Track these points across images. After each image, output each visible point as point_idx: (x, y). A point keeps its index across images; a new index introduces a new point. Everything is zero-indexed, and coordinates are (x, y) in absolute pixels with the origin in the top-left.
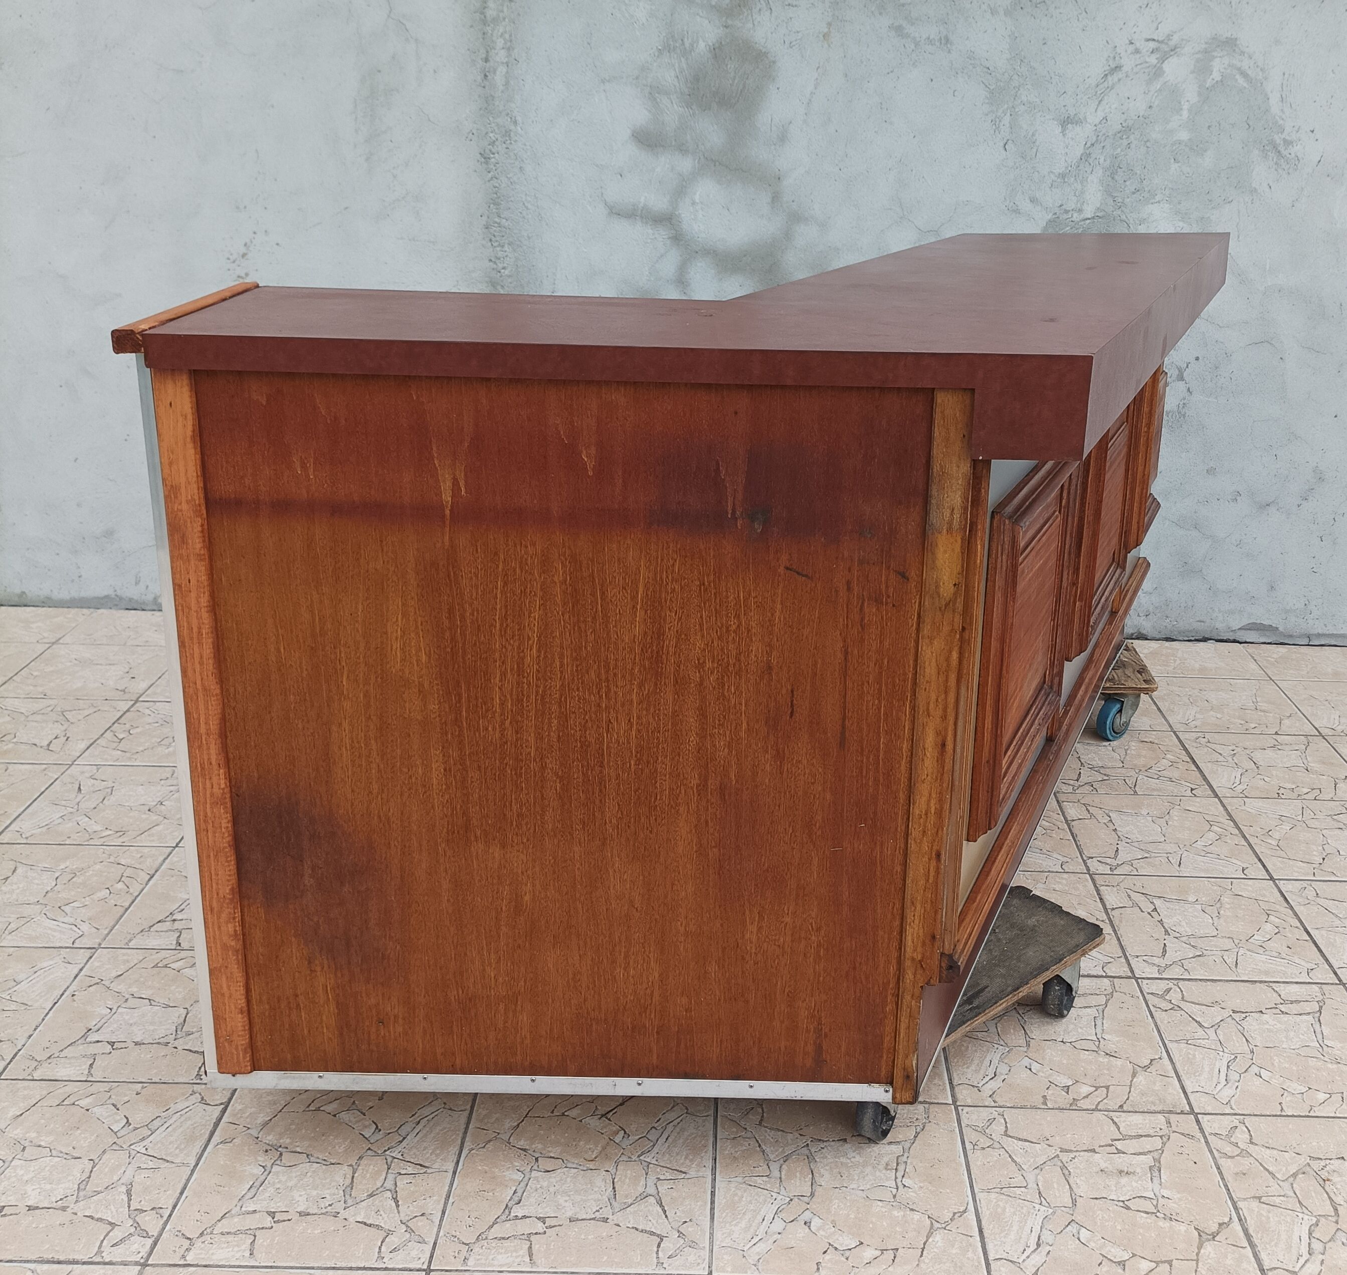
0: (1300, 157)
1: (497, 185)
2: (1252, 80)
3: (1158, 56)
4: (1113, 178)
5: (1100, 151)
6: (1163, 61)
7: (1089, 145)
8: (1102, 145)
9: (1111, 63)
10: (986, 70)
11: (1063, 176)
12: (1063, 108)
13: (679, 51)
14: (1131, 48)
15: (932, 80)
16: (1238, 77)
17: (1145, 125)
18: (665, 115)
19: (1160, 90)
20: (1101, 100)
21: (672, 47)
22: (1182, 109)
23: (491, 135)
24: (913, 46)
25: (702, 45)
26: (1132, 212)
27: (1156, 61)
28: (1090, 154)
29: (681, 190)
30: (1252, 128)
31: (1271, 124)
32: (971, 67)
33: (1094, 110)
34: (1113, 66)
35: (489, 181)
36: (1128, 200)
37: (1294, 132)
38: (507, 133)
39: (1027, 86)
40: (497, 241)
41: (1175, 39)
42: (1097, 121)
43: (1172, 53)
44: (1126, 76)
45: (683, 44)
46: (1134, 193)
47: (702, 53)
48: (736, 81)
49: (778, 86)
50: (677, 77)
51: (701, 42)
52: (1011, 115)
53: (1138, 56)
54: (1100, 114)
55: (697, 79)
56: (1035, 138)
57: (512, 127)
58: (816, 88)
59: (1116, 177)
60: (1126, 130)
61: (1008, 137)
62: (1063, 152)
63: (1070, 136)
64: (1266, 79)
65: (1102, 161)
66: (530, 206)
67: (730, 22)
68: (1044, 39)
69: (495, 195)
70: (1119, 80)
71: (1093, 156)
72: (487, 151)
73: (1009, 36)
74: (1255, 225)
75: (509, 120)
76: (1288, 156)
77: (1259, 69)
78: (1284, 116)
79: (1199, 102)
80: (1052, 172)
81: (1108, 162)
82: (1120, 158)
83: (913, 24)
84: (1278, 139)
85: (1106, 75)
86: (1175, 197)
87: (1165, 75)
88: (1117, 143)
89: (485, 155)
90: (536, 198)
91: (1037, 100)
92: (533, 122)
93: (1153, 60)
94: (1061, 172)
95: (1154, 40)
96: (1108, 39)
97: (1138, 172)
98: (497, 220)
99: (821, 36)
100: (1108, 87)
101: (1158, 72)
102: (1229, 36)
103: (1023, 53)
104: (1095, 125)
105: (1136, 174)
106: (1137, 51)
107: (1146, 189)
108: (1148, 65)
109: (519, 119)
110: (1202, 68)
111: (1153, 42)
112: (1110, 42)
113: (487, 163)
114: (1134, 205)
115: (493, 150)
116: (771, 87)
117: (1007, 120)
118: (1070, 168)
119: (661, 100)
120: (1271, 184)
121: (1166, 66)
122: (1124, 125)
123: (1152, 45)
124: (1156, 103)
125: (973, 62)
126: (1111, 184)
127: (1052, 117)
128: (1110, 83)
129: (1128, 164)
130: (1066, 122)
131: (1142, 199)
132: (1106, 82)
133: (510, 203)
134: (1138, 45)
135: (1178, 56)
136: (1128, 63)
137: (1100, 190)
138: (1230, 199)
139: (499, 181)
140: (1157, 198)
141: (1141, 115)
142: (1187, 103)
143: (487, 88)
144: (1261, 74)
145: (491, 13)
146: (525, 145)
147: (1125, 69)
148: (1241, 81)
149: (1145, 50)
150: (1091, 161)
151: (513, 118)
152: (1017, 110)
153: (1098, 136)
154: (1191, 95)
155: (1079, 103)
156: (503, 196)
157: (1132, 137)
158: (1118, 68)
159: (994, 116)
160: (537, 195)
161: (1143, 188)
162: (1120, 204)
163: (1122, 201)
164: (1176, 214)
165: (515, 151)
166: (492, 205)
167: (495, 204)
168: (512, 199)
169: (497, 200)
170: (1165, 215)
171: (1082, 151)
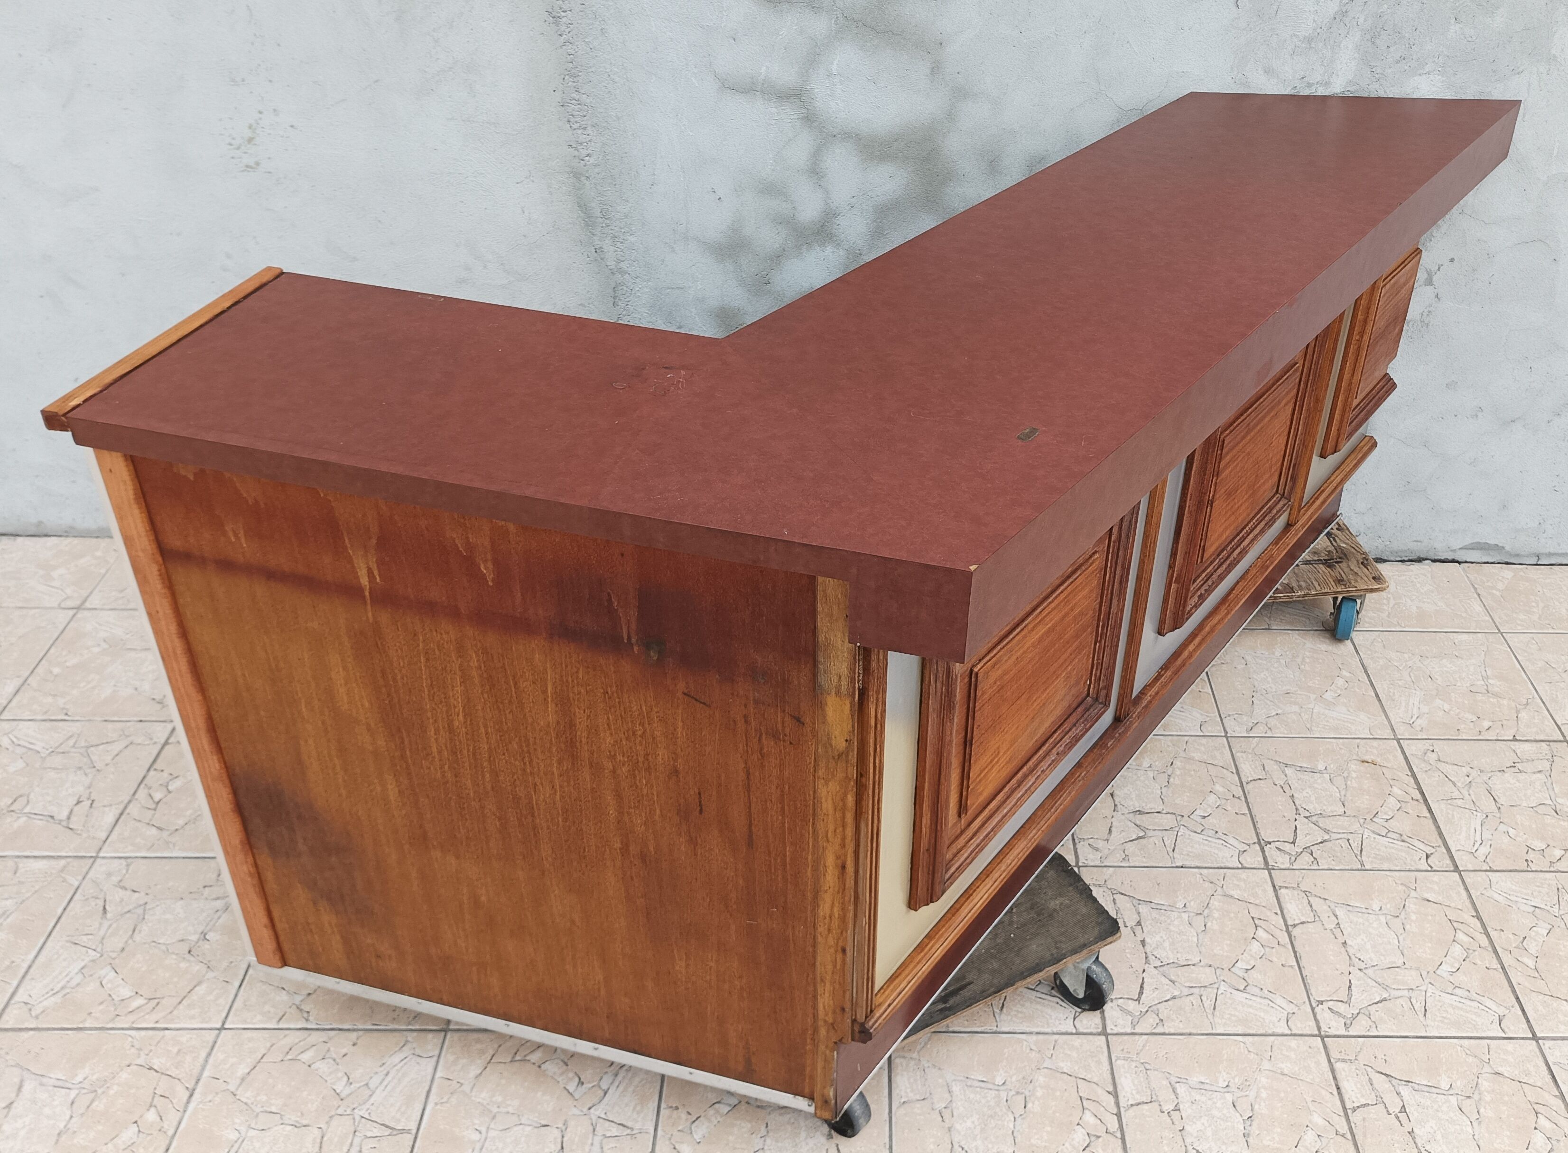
1: (573, 52)
4: (1373, 43)
26: (1393, 86)
28: (1346, 12)
35: (561, 46)
36: (1390, 71)
40: (576, 122)
46: (1398, 62)
59: (1378, 41)
65: (1361, 20)
66: (617, 79)
69: (571, 65)
71: (1353, 16)
72: (557, 9)
80: (1295, 35)
81: (1370, 22)
82: (1386, 19)
86: (1450, 67)
90: (625, 68)
97: (1406, 35)
98: (575, 95)
105: (1404, 37)
107: (1414, 57)
113: (557, 24)
114: (1395, 74)
115: (565, 7)
118: (1319, 31)
129: (1394, 25)
131: (1408, 69)
133: (591, 74)
137: (1355, 58)
138: (1520, 70)
139: (575, 47)
140: (1427, 68)
150: (1347, 20)
156: (582, 66)
160: (625, 65)
161: (1411, 55)
162: (1379, 75)
163: (1381, 72)
164: (1448, 88)
165: (594, 9)
166: (567, 77)
167: (571, 76)
168: (593, 69)
169: (573, 71)
170: (1434, 89)
171: (1336, 9)
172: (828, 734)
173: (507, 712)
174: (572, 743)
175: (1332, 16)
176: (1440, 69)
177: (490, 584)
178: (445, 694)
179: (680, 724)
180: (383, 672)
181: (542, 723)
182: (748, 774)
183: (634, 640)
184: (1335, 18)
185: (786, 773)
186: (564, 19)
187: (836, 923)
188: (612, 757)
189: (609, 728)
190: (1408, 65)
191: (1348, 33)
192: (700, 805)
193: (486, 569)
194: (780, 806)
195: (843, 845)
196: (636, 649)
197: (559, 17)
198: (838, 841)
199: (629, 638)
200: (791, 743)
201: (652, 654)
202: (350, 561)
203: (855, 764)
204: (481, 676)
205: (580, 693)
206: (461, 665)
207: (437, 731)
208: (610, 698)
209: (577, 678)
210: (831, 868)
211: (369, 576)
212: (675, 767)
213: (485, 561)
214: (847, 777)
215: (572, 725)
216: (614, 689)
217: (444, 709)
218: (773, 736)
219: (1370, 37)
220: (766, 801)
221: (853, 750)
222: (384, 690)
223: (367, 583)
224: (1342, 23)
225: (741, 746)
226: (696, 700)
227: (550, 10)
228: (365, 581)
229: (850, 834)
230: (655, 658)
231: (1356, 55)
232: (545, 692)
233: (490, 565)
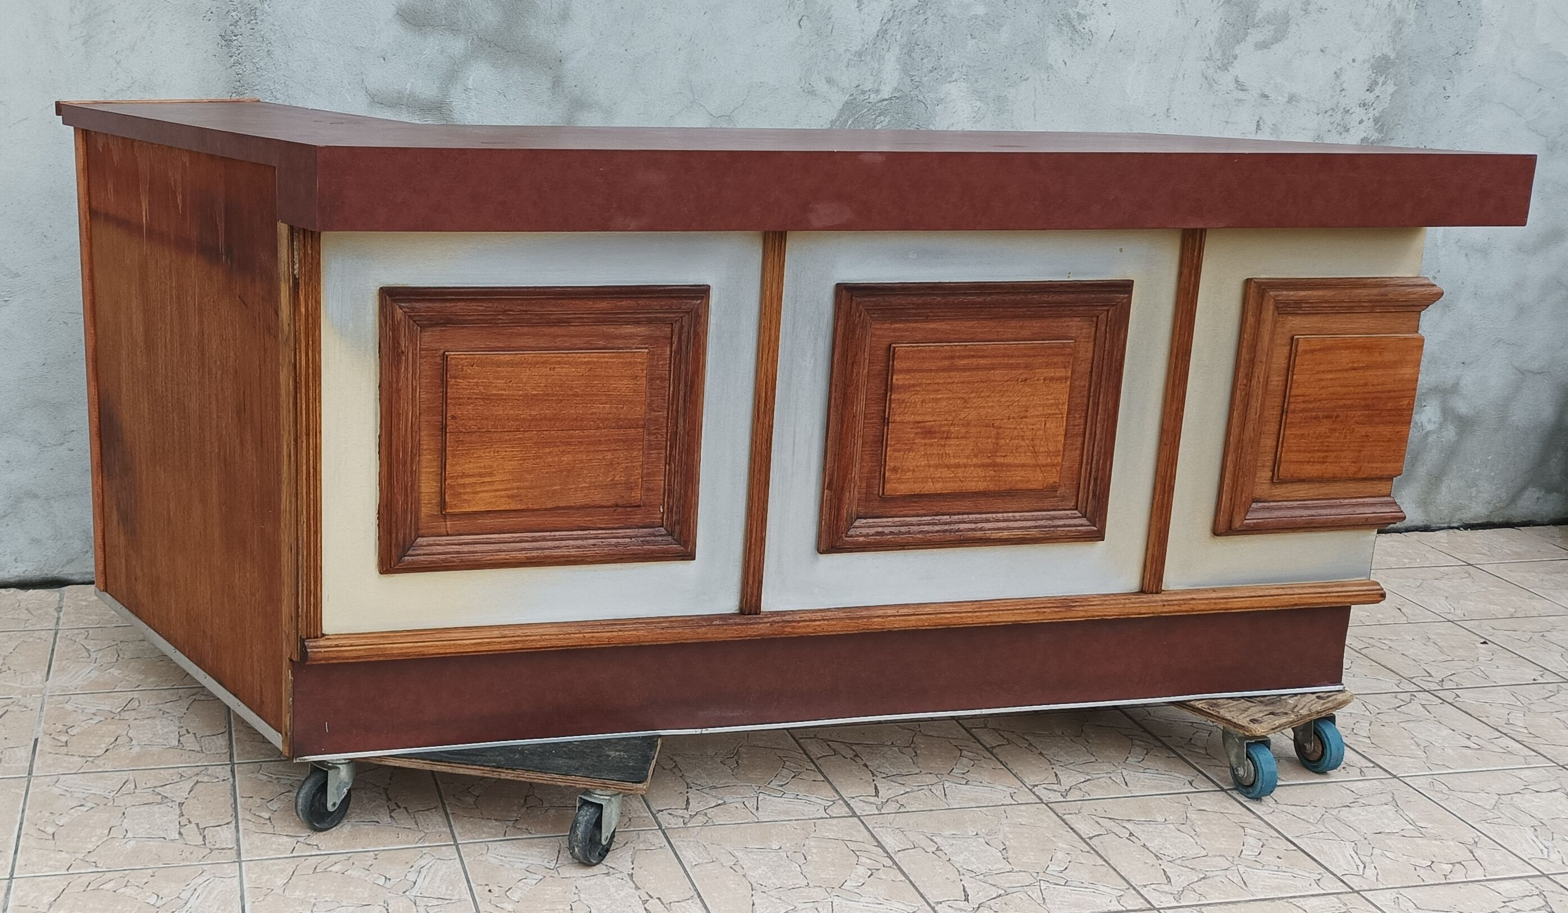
0: (1093, 31)
4: (910, 55)
5: (897, 27)
7: (885, 20)
8: (899, 20)
11: (859, 54)
28: (886, 30)
29: (452, 75)
36: (926, 79)
46: (931, 71)
56: (830, 13)
59: (913, 55)
61: (803, 14)
62: (860, 29)
63: (866, 11)
65: (898, 37)
71: (890, 32)
72: (229, 33)
76: (1082, 30)
80: (848, 50)
81: (905, 39)
82: (917, 34)
88: (914, 18)
89: (226, 37)
94: (857, 49)
97: (935, 49)
107: (943, 67)
113: (228, 46)
114: (932, 84)
118: (866, 46)
126: (908, 62)
129: (925, 41)
131: (940, 77)
137: (897, 69)
140: (955, 76)
150: (888, 38)
153: (894, 11)
157: (929, 12)
175: (876, 34)
184: (878, 36)
186: (235, 43)
191: (889, 48)
197: (231, 40)
219: (907, 52)
224: (883, 40)
227: (223, 35)
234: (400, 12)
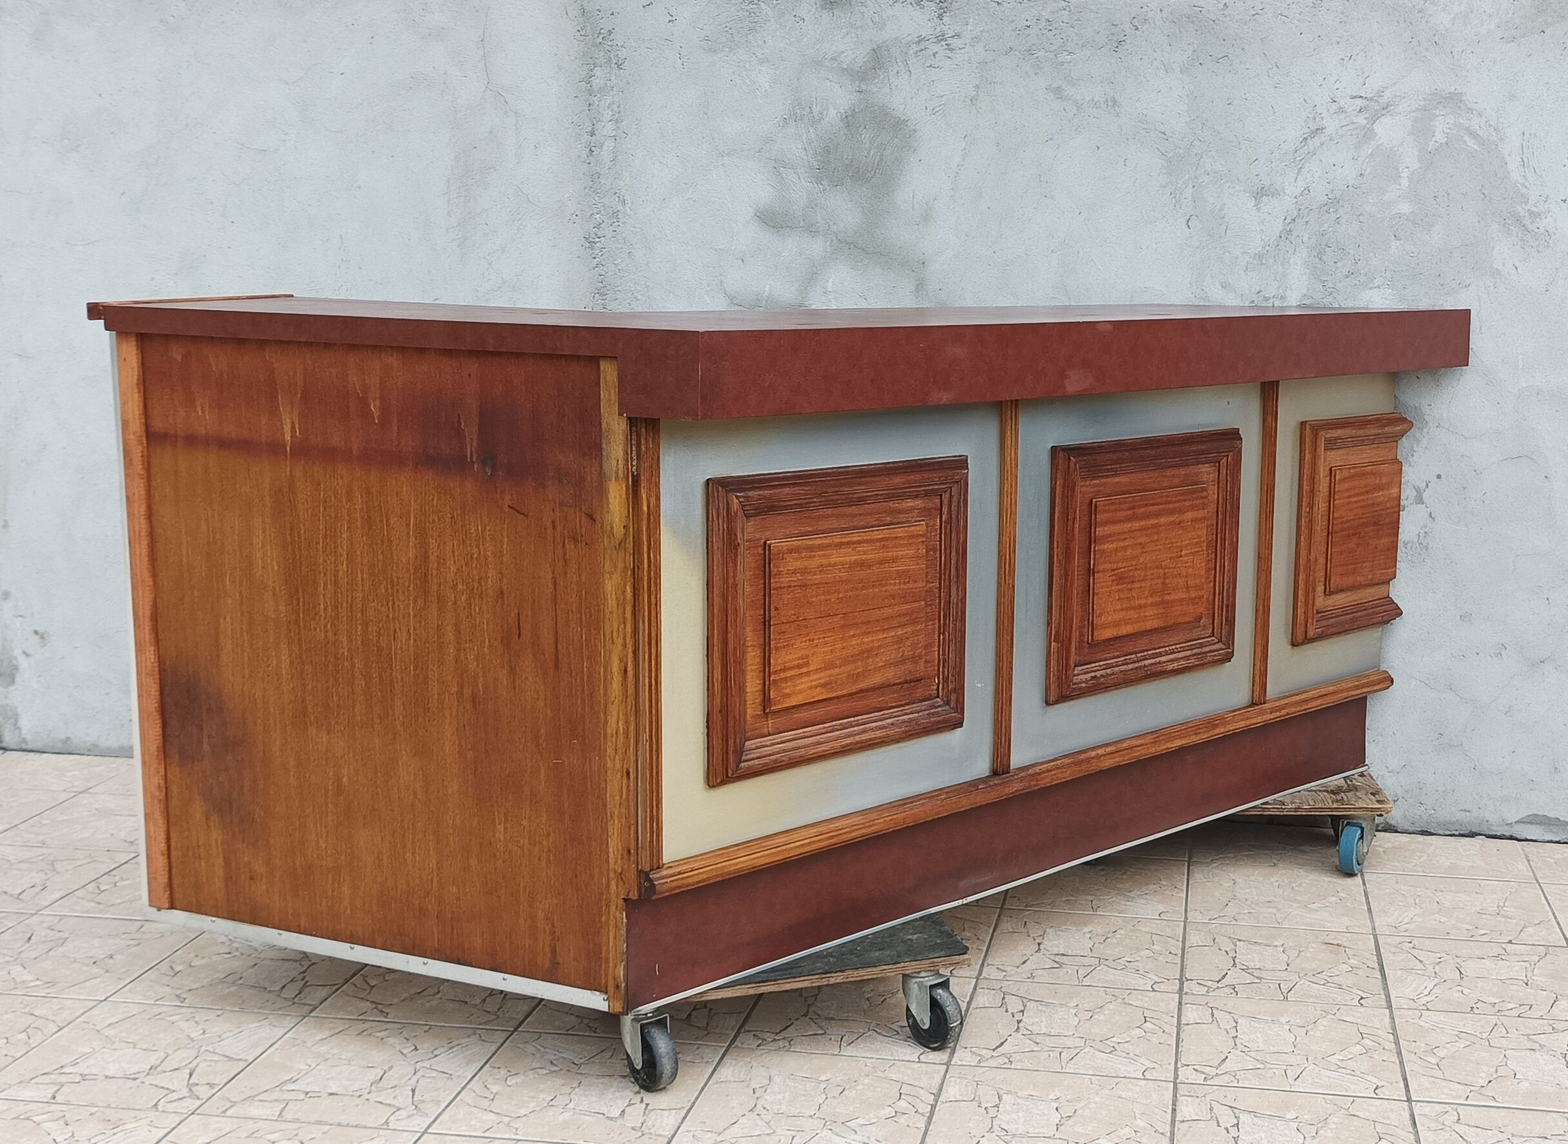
0: (1551, 232)
1: (603, 273)
2: (1484, 141)
3: (1367, 115)
4: (1320, 259)
5: (1303, 228)
6: (1374, 122)
7: (1288, 220)
8: (1305, 220)
9: (1310, 124)
10: (1163, 135)
11: (1260, 256)
12: (1256, 177)
13: (806, 121)
14: (1334, 107)
15: (1098, 148)
16: (1466, 138)
17: (1356, 196)
18: (792, 191)
19: (1372, 155)
20: (1301, 168)
21: (798, 115)
22: (1400, 177)
23: (597, 216)
24: (1074, 110)
25: (832, 112)
26: (1346, 300)
27: (1365, 122)
28: (1291, 231)
29: (811, 278)
30: (1488, 198)
31: (1511, 194)
32: (1143, 132)
33: (1293, 180)
34: (1313, 128)
35: (594, 268)
36: (1341, 285)
37: (1542, 203)
38: (615, 214)
39: (1210, 154)
41: (1387, 94)
42: (1297, 192)
43: (1383, 112)
44: (1330, 140)
45: (811, 112)
46: (1347, 277)
47: (832, 122)
48: (872, 153)
49: (920, 158)
50: (805, 150)
51: (831, 109)
52: (1193, 187)
53: (1343, 116)
54: (1301, 185)
55: (827, 151)
56: (1223, 213)
57: (620, 208)
58: (964, 159)
59: (1324, 258)
60: (1333, 202)
61: (1192, 213)
62: (1259, 229)
63: (1266, 210)
64: (1501, 139)
65: (1306, 239)
66: (639, 297)
67: (864, 87)
68: (1229, 99)
69: (601, 285)
70: (1322, 144)
71: (1295, 233)
72: (592, 235)
73: (1188, 95)
74: (1501, 314)
75: (617, 199)
76: (1536, 230)
77: (1492, 129)
78: (1527, 184)
79: (1420, 168)
80: (1246, 252)
81: (1314, 240)
82: (1328, 235)
83: (1073, 85)
84: (1521, 210)
85: (1306, 139)
86: (1398, 281)
87: (1377, 137)
88: (1323, 218)
89: (590, 239)
90: (647, 287)
91: (1224, 169)
92: (643, 201)
93: (1361, 120)
94: (1257, 252)
95: (1361, 97)
96: (1306, 98)
97: (1351, 251)
99: (968, 100)
100: (1309, 153)
101: (1368, 134)
102: (1453, 91)
103: (1204, 115)
104: (1296, 197)
105: (1349, 253)
106: (1341, 110)
107: (1362, 271)
108: (1355, 126)
109: (627, 198)
110: (1422, 128)
111: (1361, 99)
112: (1308, 101)
113: (592, 248)
114: (1348, 290)
115: (600, 234)
116: (912, 159)
117: (1189, 192)
118: (1267, 248)
119: (786, 174)
120: (1517, 265)
121: (1377, 127)
122: (1330, 197)
123: (1359, 102)
124: (1369, 170)
125: (1146, 126)
126: (1319, 266)
127: (1242, 188)
128: (1311, 148)
129: (1337, 242)
130: (1260, 194)
131: (1358, 283)
132: (1306, 148)
133: (618, 292)
134: (1342, 103)
135: (1391, 115)
136: (1332, 125)
137: (1305, 274)
138: (1467, 283)
139: (605, 269)
140: (1377, 282)
141: (1350, 184)
142: (1407, 170)
143: (592, 164)
144: (1494, 134)
145: (597, 82)
146: (635, 228)
147: (1328, 131)
148: (1471, 143)
149: (1351, 109)
150: (1292, 238)
151: (621, 197)
152: (1201, 180)
153: (1300, 210)
154: (1410, 160)
155: (1275, 172)
156: (610, 285)
157: (1341, 211)
158: (1320, 130)
159: (1173, 188)
160: (647, 284)
161: (1358, 270)
162: (1331, 289)
163: (1333, 286)
164: (1400, 301)
165: (624, 235)
166: (597, 295)
167: (601, 294)
168: (619, 288)
169: (603, 289)
170: (1387, 302)
171: (1281, 228)
172: (611, 524)
173: (379, 552)
174: (425, 578)
175: (1278, 235)
176: (1389, 283)
177: (377, 421)
178: (335, 543)
179: (506, 539)
180: (291, 529)
181: (404, 562)
182: (555, 583)
183: (474, 458)
184: (1281, 237)
185: (583, 578)
186: (598, 244)
187: (621, 738)
188: (455, 587)
189: (454, 556)
190: (1358, 279)
191: (1295, 250)
192: (519, 628)
193: (374, 408)
194: (579, 615)
195: (625, 646)
196: (476, 466)
197: (594, 242)
198: (620, 641)
199: (471, 458)
200: (586, 544)
201: (487, 470)
202: (280, 420)
203: (632, 552)
204: (362, 518)
205: (434, 521)
206: (349, 509)
207: (325, 585)
208: (455, 523)
209: (433, 504)
210: (616, 674)
211: (291, 432)
212: (501, 588)
213: (374, 401)
214: (625, 567)
215: (426, 558)
216: (459, 512)
217: (333, 559)
218: (574, 539)
219: (1316, 254)
220: (568, 613)
221: (629, 537)
222: (290, 548)
223: (289, 438)
224: (1288, 241)
225: (550, 554)
226: (518, 512)
227: (587, 236)
228: (288, 437)
229: (630, 630)
230: (489, 474)
231: (1307, 271)
232: (408, 525)
233: (378, 403)
234: (758, 214)
